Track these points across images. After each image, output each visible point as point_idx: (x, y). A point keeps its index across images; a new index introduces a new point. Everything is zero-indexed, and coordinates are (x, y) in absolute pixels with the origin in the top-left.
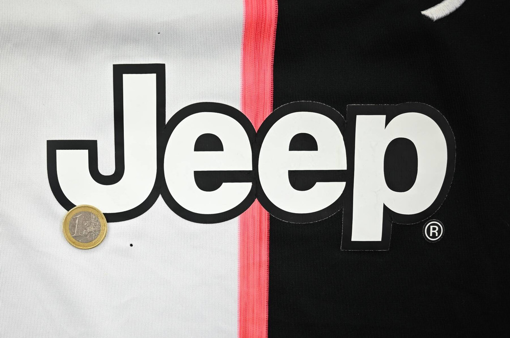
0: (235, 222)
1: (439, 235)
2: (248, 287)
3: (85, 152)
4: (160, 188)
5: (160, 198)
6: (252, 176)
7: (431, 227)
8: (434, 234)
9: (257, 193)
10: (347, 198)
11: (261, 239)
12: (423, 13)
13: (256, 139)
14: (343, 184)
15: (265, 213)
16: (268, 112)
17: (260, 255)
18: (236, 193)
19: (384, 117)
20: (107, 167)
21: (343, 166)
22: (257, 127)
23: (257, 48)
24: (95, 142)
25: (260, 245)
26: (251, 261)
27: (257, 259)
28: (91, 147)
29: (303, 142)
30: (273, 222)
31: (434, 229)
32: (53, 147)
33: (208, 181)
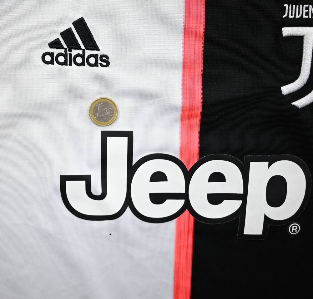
0: (173, 223)
1: (297, 231)
2: (180, 258)
3: (84, 182)
4: (128, 202)
5: (128, 209)
6: (185, 196)
7: (293, 227)
8: (294, 231)
9: (187, 206)
10: (242, 210)
11: (188, 231)
12: (293, 103)
13: (188, 175)
15: (192, 218)
16: (196, 160)
17: (188, 241)
18: (174, 206)
19: (267, 163)
21: (241, 192)
22: (189, 168)
23: (189, 122)
24: (90, 176)
25: (188, 235)
26: (182, 244)
27: (186, 243)
28: (87, 179)
29: (217, 177)
30: (196, 222)
31: (295, 228)
32: (64, 179)
33: (157, 199)
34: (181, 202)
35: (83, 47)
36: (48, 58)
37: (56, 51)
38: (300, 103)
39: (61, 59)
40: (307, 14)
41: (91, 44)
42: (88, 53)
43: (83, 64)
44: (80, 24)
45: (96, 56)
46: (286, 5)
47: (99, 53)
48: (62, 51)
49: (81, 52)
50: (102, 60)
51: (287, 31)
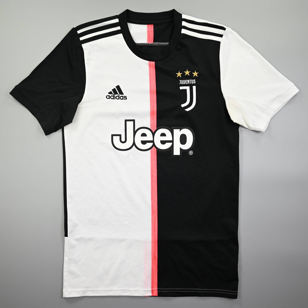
0: (150, 151)
1: (192, 154)
3: (119, 137)
4: (134, 144)
6: (153, 142)
9: (154, 145)
10: (172, 146)
11: (155, 154)
12: (185, 110)
13: (153, 134)
14: (172, 143)
15: (156, 149)
16: (156, 129)
18: (149, 145)
19: (179, 130)
20: (123, 140)
21: (172, 140)
23: (153, 116)
24: (121, 135)
27: (154, 158)
28: (120, 136)
29: (163, 135)
30: (157, 150)
31: (191, 152)
32: (113, 135)
33: (144, 142)
34: (152, 144)
35: (119, 94)
36: (108, 97)
37: (110, 95)
38: (188, 110)
39: (112, 97)
40: (187, 83)
41: (121, 93)
42: (120, 95)
43: (119, 99)
44: (118, 87)
45: (123, 97)
46: (180, 80)
47: (124, 96)
48: (112, 95)
49: (118, 95)
50: (124, 98)
51: (181, 88)
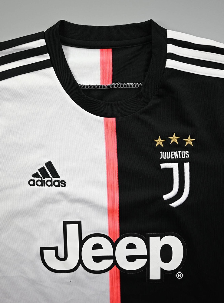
0: (108, 273)
1: (181, 277)
2: (113, 295)
4: (80, 262)
5: (81, 266)
6: (113, 257)
7: (179, 274)
8: (180, 277)
9: (115, 263)
10: (147, 265)
11: (117, 278)
12: (170, 205)
13: (114, 245)
14: (146, 260)
15: (118, 270)
16: (118, 237)
17: (117, 284)
18: (107, 263)
21: (146, 254)
22: (114, 241)
23: (113, 215)
24: (57, 247)
25: (117, 281)
26: (114, 286)
27: (116, 285)
28: (56, 249)
29: (131, 246)
30: (120, 273)
31: (180, 275)
32: (42, 249)
33: (97, 259)
34: (112, 261)
35: (51, 176)
36: (32, 183)
37: (36, 179)
38: (174, 205)
39: (39, 183)
40: (174, 156)
41: (56, 175)
42: (54, 179)
43: (51, 185)
44: (49, 165)
45: (58, 181)
46: (161, 152)
47: (60, 180)
48: (40, 179)
49: (50, 179)
50: (62, 183)
51: (163, 166)
